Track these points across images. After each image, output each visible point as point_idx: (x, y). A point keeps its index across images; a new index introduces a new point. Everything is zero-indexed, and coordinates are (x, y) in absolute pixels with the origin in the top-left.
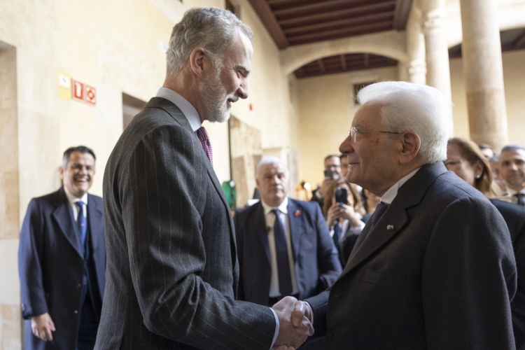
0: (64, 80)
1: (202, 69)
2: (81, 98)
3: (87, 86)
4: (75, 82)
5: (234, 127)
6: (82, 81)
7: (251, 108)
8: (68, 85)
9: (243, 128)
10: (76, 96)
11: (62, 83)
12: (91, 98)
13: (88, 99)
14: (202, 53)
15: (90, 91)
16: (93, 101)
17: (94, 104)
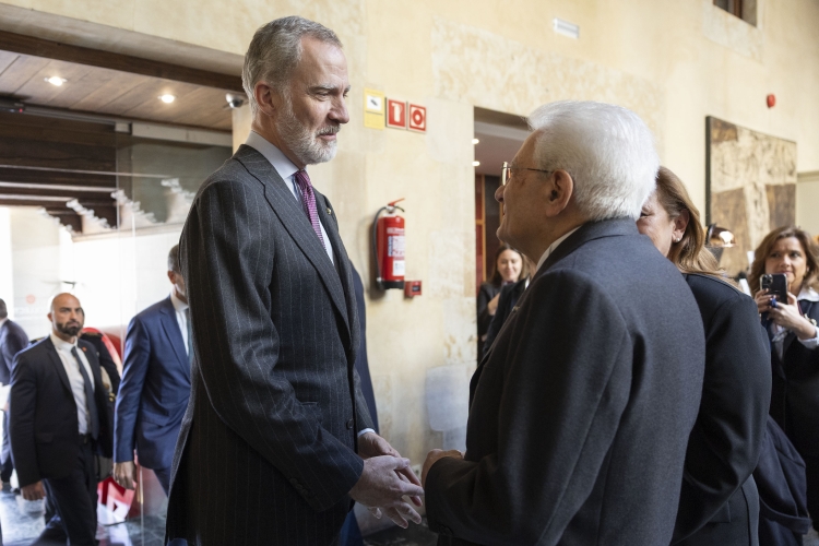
0: (375, 103)
1: (272, 106)
2: (402, 124)
3: (412, 106)
4: (391, 102)
5: (719, 140)
6: (403, 100)
7: (770, 102)
8: (380, 108)
9: (745, 141)
10: (392, 121)
11: (370, 106)
12: (418, 123)
13: (413, 124)
14: (267, 87)
15: (417, 112)
16: (422, 126)
17: (424, 129)
